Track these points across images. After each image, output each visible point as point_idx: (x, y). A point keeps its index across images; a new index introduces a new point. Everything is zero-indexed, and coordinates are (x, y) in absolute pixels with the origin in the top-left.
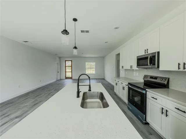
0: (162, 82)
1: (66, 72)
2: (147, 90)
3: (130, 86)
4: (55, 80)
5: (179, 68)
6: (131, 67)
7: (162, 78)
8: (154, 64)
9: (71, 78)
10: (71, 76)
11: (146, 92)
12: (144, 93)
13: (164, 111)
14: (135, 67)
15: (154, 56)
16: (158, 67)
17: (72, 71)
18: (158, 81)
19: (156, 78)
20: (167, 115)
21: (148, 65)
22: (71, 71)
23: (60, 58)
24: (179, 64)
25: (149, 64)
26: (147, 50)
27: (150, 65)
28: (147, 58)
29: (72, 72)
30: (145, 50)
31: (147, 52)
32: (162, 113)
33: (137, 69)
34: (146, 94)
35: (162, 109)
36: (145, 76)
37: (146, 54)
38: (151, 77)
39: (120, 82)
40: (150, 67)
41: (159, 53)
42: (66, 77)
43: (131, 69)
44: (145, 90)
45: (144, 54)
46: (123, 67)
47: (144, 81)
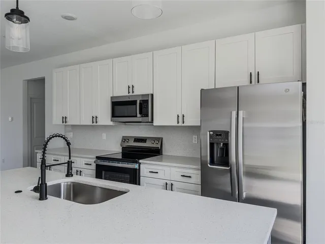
0: (155, 145)
2: (140, 161)
5: (178, 122)
6: (95, 119)
7: (154, 139)
8: (147, 116)
11: (139, 166)
14: (105, 118)
15: (147, 101)
16: (152, 121)
18: (147, 144)
21: (136, 116)
24: (178, 116)
25: (138, 115)
26: (133, 87)
27: (140, 116)
28: (134, 103)
30: (129, 87)
31: (133, 92)
34: (139, 169)
35: (166, 184)
36: (125, 139)
37: (131, 94)
40: (140, 119)
43: (95, 124)
44: (137, 162)
45: (127, 94)
46: (64, 119)
47: (123, 148)
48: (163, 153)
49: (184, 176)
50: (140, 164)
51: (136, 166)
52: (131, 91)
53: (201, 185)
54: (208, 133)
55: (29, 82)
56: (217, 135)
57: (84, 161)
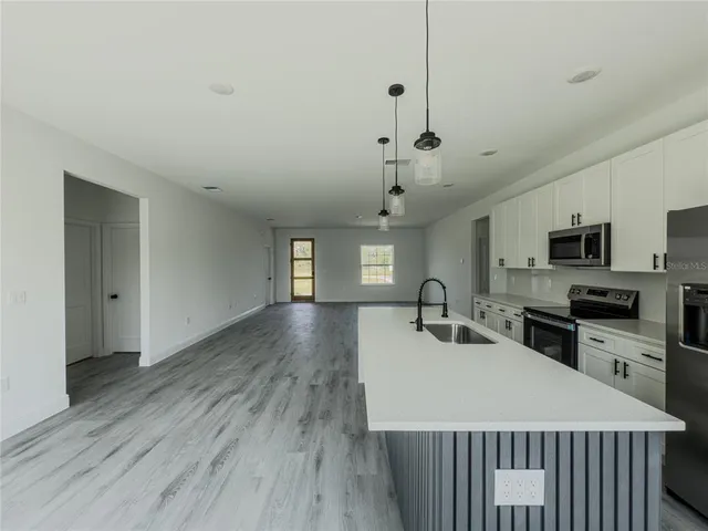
0: (621, 302)
1: (292, 278)
2: (578, 321)
3: (529, 316)
4: (262, 306)
5: (655, 267)
6: (531, 261)
7: (621, 292)
8: (598, 256)
9: (310, 300)
10: (311, 294)
11: (577, 328)
12: (570, 331)
13: (620, 367)
14: (543, 262)
15: (598, 235)
16: (608, 262)
17: (313, 273)
18: (606, 299)
19: (603, 293)
20: (625, 376)
21: (580, 258)
22: (310, 275)
23: (274, 229)
24: (655, 257)
25: (583, 255)
26: (579, 215)
27: (586, 257)
28: (578, 238)
29: (313, 278)
30: (573, 217)
31: (579, 223)
32: (616, 372)
33: (550, 267)
34: (576, 332)
35: (616, 362)
36: (574, 290)
37: (576, 226)
38: (592, 291)
39: (496, 307)
40: (588, 262)
41: (608, 226)
42: (292, 294)
43: (531, 267)
44: (573, 322)
45: (571, 227)
46: (502, 262)
47: (572, 302)
48: (641, 317)
49: (648, 356)
50: (577, 325)
51: (571, 327)
52: (576, 222)
53: (667, 372)
54: (681, 288)
55: (477, 221)
56: (700, 292)
57: (514, 311)
